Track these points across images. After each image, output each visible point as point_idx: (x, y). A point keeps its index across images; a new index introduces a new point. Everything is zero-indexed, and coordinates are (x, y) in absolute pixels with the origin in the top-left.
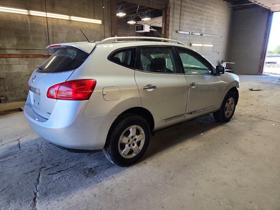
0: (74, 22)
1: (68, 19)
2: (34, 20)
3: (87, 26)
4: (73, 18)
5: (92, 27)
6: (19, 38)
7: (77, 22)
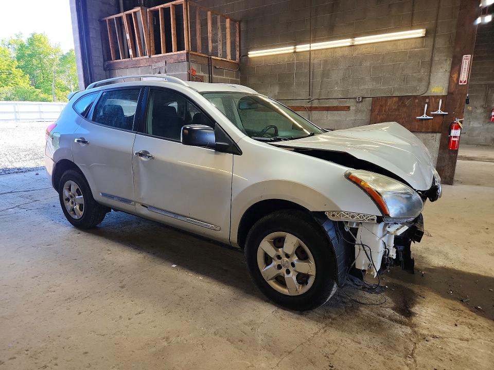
0: (362, 47)
1: (349, 44)
2: (302, 57)
3: (389, 47)
4: (360, 40)
5: (402, 47)
6: (282, 86)
7: (366, 46)
